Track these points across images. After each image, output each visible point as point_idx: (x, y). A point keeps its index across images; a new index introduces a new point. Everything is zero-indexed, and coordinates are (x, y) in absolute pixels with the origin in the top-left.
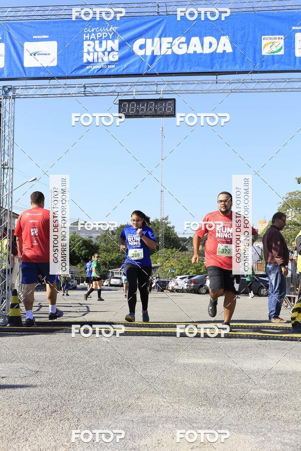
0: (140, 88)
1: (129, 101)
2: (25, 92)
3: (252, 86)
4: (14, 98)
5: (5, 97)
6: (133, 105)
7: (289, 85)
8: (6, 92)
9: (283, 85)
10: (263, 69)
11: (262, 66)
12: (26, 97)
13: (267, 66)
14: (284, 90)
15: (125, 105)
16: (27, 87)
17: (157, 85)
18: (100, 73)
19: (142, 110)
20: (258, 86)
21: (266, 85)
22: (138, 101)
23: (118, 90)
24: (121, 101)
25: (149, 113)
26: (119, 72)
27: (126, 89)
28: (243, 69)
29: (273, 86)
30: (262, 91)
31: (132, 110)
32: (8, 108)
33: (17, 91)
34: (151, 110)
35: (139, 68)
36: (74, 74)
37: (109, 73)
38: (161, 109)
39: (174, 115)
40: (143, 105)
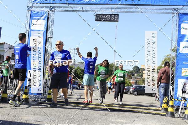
0: (105, 10)
1: (100, 14)
2: (59, 9)
3: (150, 10)
4: (54, 11)
5: (51, 11)
6: (101, 16)
7: (165, 11)
8: (51, 9)
9: (163, 11)
10: (155, 4)
11: (154, 3)
12: (59, 11)
13: (156, 3)
14: (163, 13)
15: (98, 16)
16: (59, 7)
17: (111, 8)
18: (89, 3)
19: (105, 18)
20: (153, 11)
21: (156, 11)
22: (104, 15)
23: (96, 10)
24: (97, 14)
25: (108, 20)
26: (96, 3)
27: (99, 9)
28: (147, 4)
29: (159, 11)
30: (154, 13)
31: (101, 18)
32: (51, 15)
33: (56, 9)
34: (108, 18)
35: (105, 1)
36: (78, 3)
37: (93, 3)
38: (113, 18)
39: (118, 21)
40: (105, 16)
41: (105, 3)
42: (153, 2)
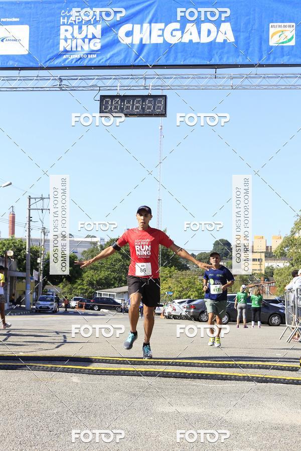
0: (126, 82)
1: (112, 97)
3: (257, 81)
6: (117, 102)
9: (293, 81)
10: (270, 62)
11: (268, 58)
13: (274, 59)
14: (294, 87)
15: (107, 102)
17: (145, 79)
18: (78, 64)
19: (128, 108)
20: (265, 82)
22: (123, 98)
23: (100, 83)
24: (103, 98)
25: (135, 111)
26: (101, 63)
27: (108, 83)
28: (247, 62)
29: (282, 82)
30: (268, 87)
31: (116, 107)
34: (137, 108)
35: (125, 59)
36: (48, 64)
37: (90, 64)
38: (149, 108)
39: (163, 115)
40: (128, 102)
41: (127, 63)
42: (265, 57)
